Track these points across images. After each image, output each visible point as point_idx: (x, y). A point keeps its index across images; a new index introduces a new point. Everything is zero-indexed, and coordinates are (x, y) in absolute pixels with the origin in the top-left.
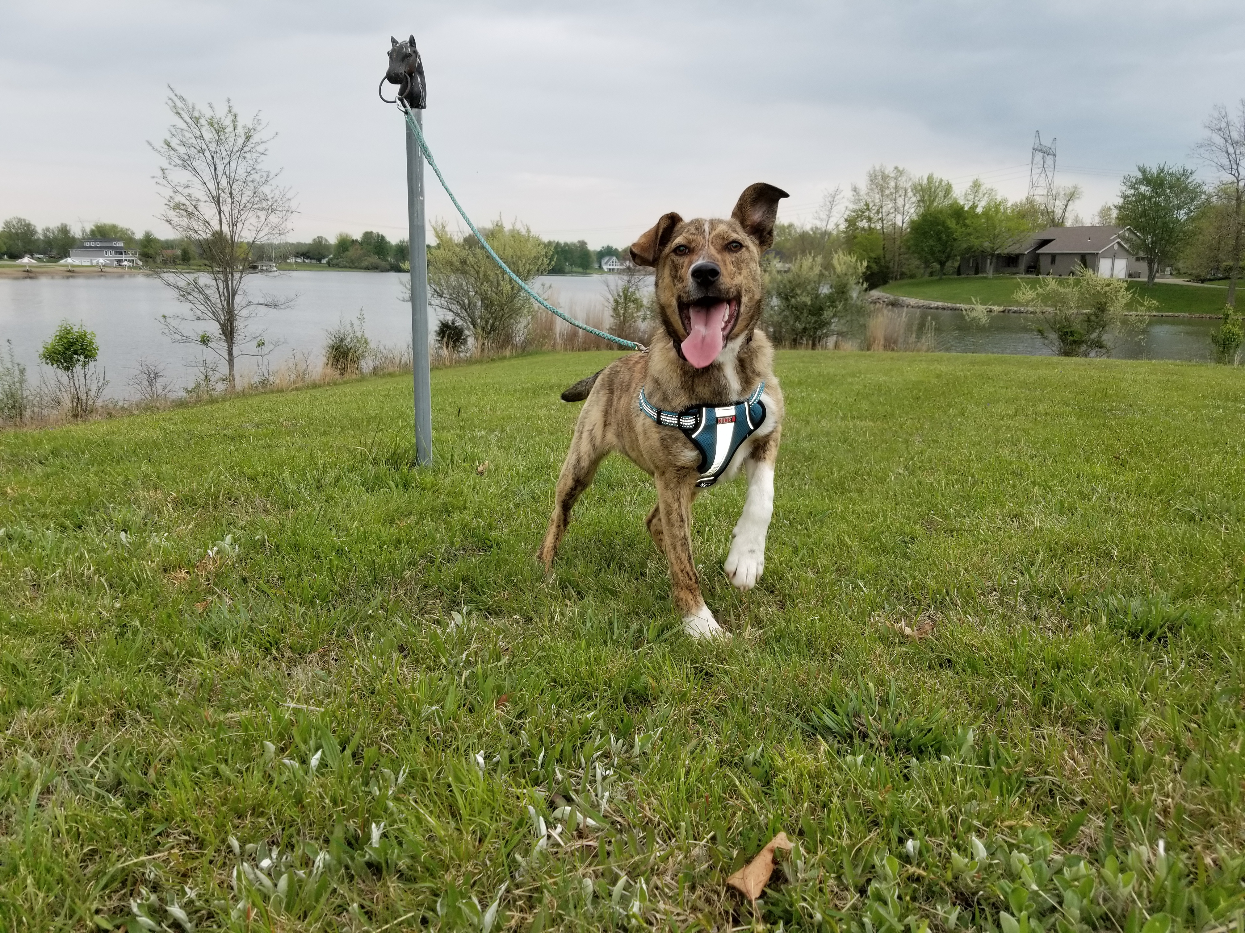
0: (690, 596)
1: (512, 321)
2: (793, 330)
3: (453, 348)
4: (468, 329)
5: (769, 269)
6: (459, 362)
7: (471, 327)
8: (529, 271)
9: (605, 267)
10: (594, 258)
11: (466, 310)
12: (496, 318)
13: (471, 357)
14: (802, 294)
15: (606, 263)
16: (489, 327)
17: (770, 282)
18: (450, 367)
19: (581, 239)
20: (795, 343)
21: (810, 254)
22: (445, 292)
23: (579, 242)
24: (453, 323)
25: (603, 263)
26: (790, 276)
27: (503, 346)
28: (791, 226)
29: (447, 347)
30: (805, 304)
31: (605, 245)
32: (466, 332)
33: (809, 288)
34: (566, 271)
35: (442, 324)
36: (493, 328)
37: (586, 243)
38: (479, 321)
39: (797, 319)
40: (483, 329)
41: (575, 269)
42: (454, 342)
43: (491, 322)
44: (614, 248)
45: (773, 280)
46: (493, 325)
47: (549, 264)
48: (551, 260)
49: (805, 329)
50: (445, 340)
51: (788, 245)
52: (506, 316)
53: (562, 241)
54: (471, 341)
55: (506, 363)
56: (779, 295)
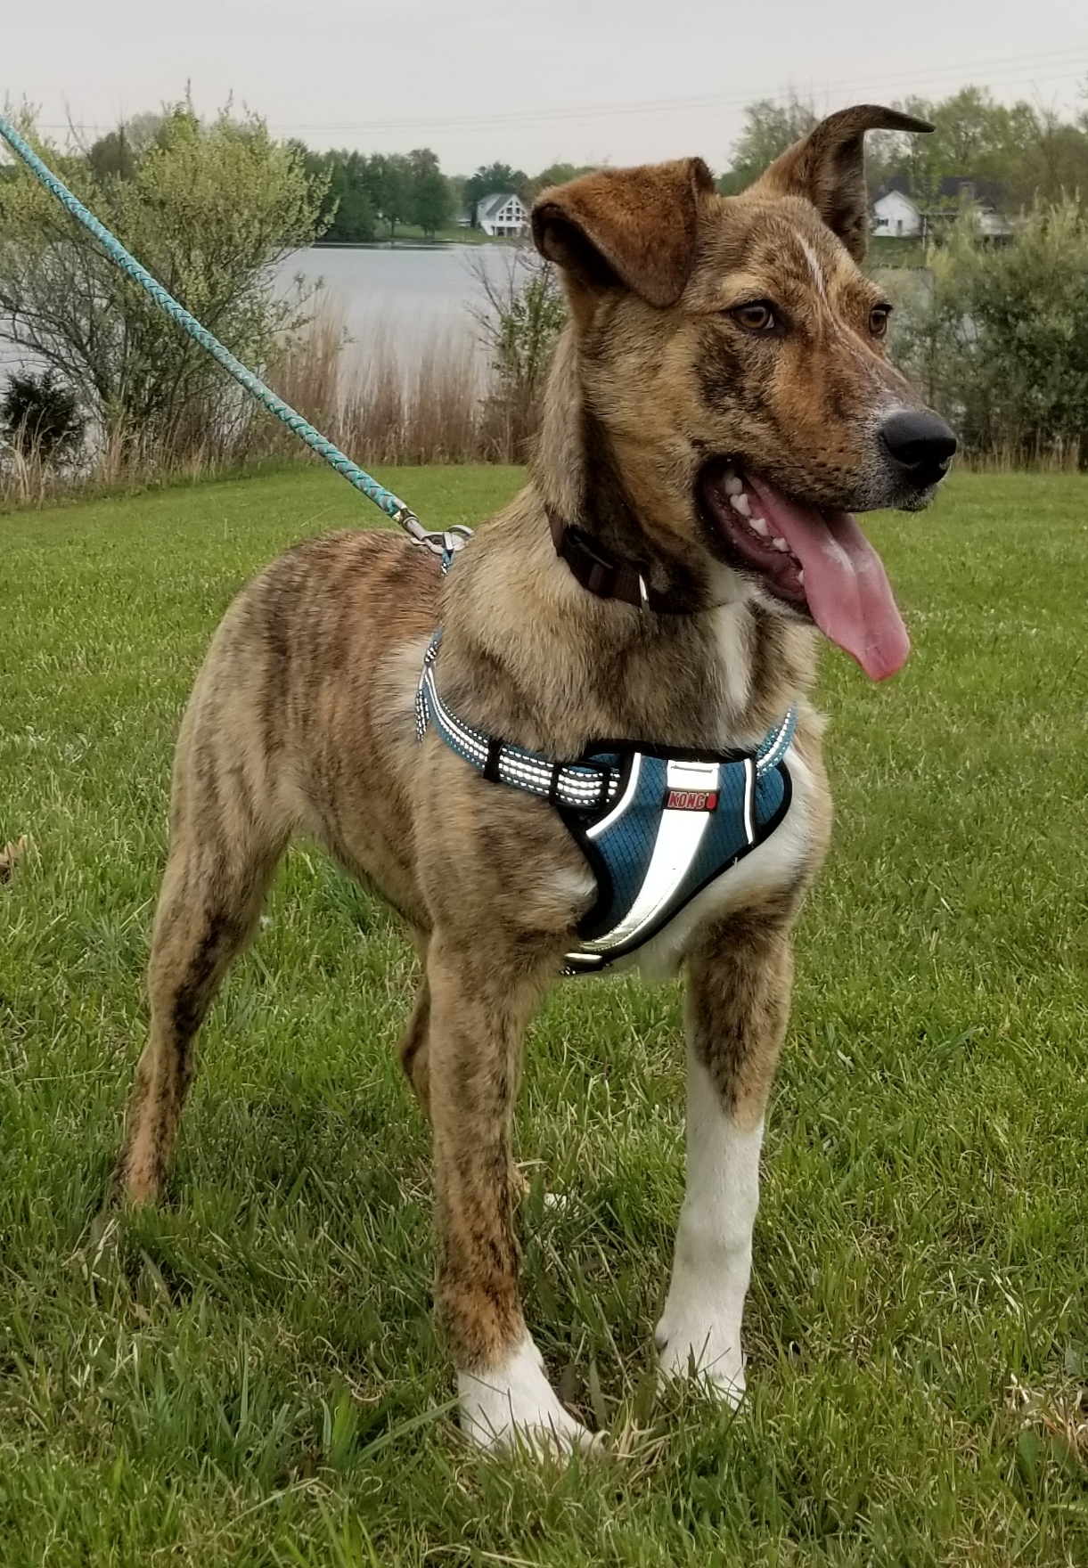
0: (492, 1311)
1: (212, 378)
2: (1024, 411)
3: (43, 453)
4: (87, 400)
5: (949, 237)
6: (56, 493)
7: (96, 395)
8: (260, 241)
9: (487, 225)
10: (457, 198)
11: (81, 348)
12: (164, 371)
13: (91, 480)
14: (1047, 306)
15: (491, 213)
16: (145, 394)
17: (955, 273)
18: (32, 506)
19: (421, 146)
20: (1030, 450)
21: (1072, 192)
22: (26, 296)
23: (415, 153)
24: (47, 381)
25: (482, 211)
26: (1011, 256)
27: (182, 450)
28: (1022, 111)
29: (26, 452)
30: (1057, 337)
31: (489, 163)
32: (83, 410)
33: (1068, 290)
34: (377, 233)
35: (17, 385)
36: (160, 400)
37: (434, 158)
38: (117, 378)
39: (1036, 379)
40: (128, 401)
41: (400, 229)
42: (47, 440)
43: (150, 381)
44: (514, 169)
45: (961, 268)
46: (155, 390)
47: (318, 222)
48: (325, 209)
49: (1058, 410)
50: (22, 430)
51: (1016, 164)
52: (195, 363)
53: (367, 153)
54: (93, 435)
55: (189, 498)
56: (982, 310)
